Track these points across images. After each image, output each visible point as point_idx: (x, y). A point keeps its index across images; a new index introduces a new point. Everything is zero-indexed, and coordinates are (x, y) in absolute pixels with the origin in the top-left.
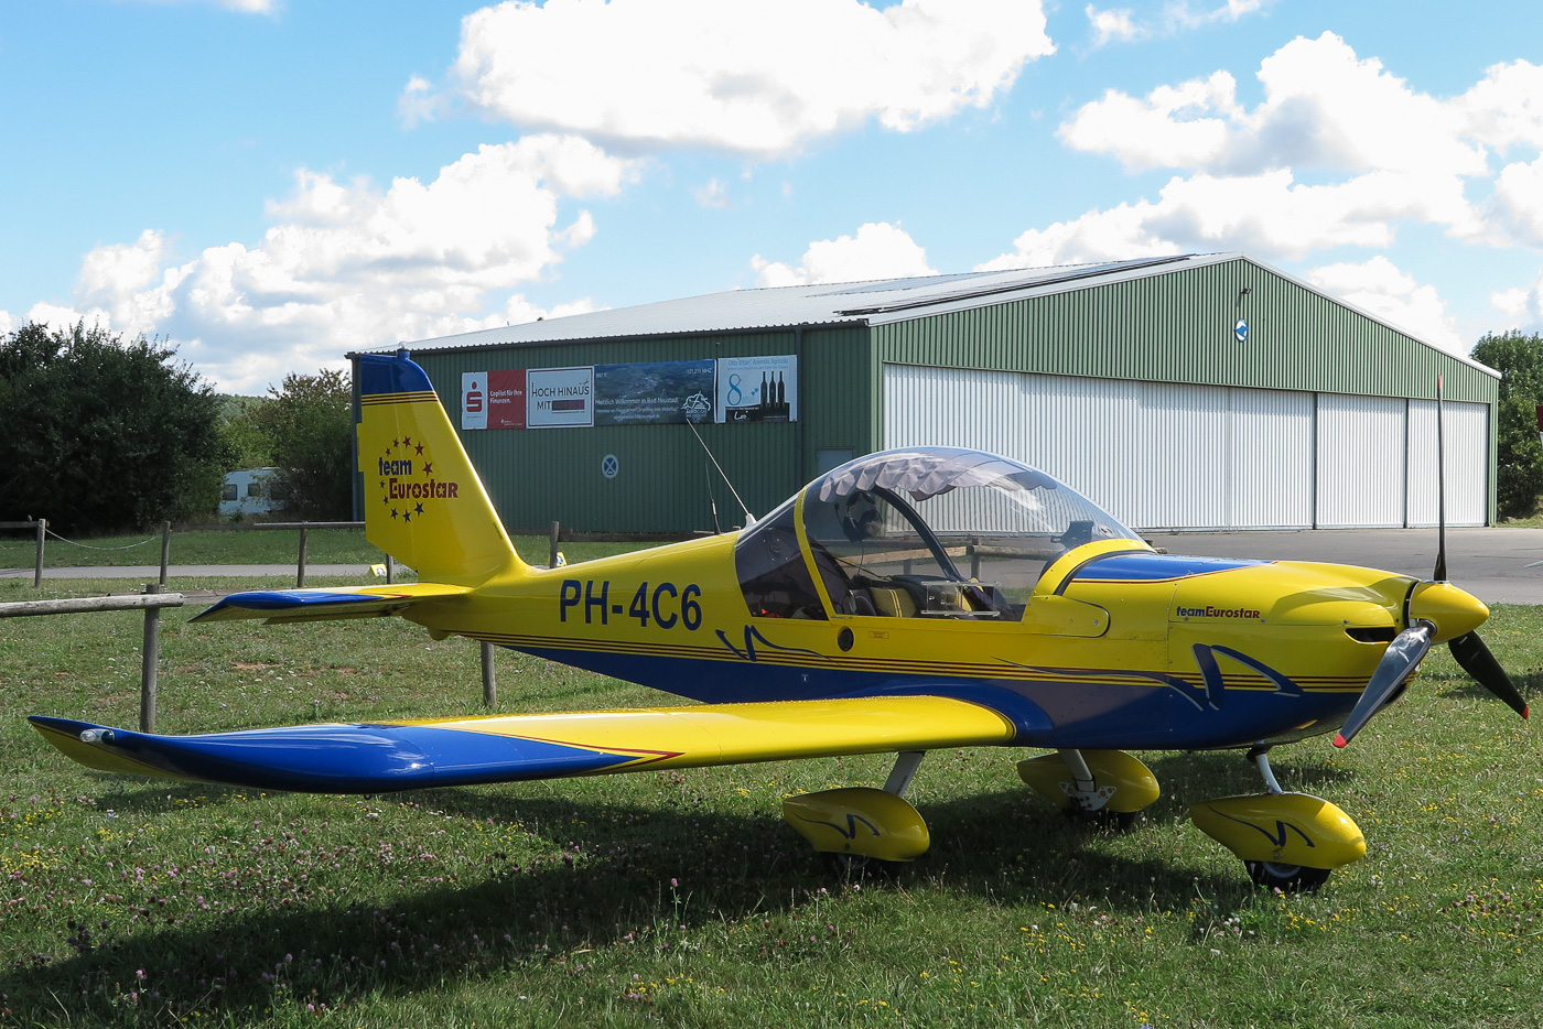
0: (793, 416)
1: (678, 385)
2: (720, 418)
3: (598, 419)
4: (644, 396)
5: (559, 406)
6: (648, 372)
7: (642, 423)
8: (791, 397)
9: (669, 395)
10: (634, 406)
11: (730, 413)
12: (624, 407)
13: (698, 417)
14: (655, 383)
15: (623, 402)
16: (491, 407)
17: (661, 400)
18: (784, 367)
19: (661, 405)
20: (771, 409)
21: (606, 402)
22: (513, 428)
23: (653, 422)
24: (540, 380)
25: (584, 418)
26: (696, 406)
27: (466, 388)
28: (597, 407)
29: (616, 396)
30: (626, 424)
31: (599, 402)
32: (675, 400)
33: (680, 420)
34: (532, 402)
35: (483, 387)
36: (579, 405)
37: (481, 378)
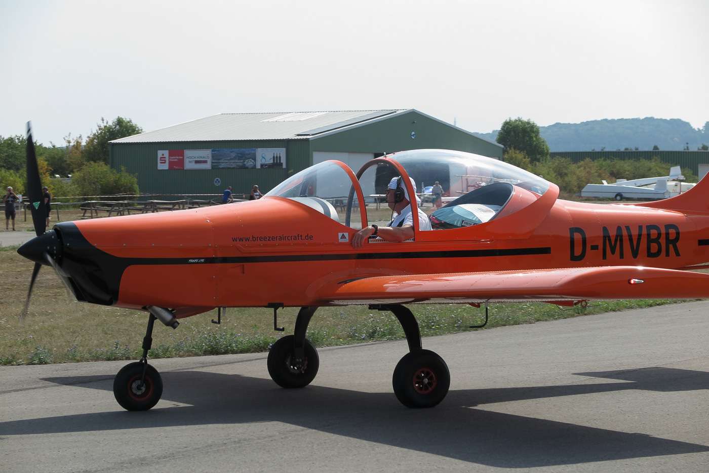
0: (284, 166)
1: (242, 156)
2: (258, 167)
3: (213, 167)
4: (231, 159)
5: (197, 162)
6: (232, 152)
7: (230, 168)
8: (283, 161)
9: (239, 159)
10: (227, 163)
11: (262, 166)
12: (223, 163)
13: (250, 167)
14: (234, 155)
15: (222, 161)
16: (170, 163)
17: (236, 161)
18: (282, 152)
19: (236, 163)
20: (276, 164)
21: (216, 161)
22: (179, 169)
23: (234, 168)
24: (188, 153)
25: (208, 166)
26: (249, 163)
27: (160, 156)
28: (212, 163)
29: (219, 159)
30: (223, 168)
31: (213, 161)
32: (242, 161)
33: (244, 167)
34: (186, 161)
35: (166, 156)
36: (205, 162)
37: (166, 153)
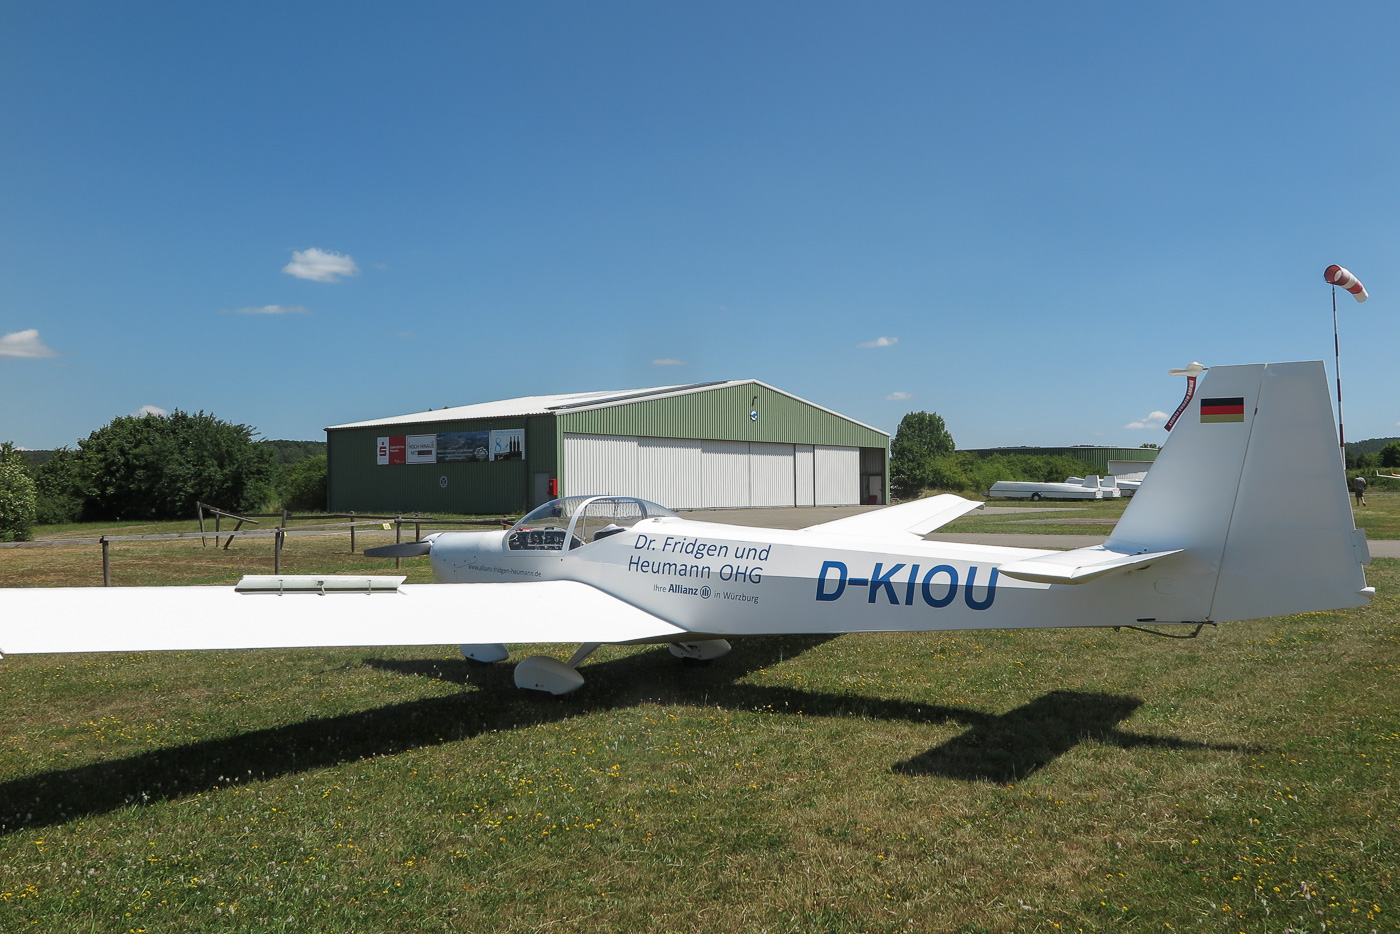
0: (523, 457)
1: (472, 443)
2: (492, 458)
3: (438, 459)
4: (459, 448)
5: (420, 453)
6: (460, 437)
7: (458, 461)
8: (522, 449)
9: (468, 448)
10: (454, 453)
11: (496, 456)
12: (449, 453)
13: (482, 458)
14: (463, 442)
15: (449, 451)
16: (390, 453)
17: (465, 450)
18: (519, 434)
19: (465, 453)
20: (513, 454)
21: (442, 451)
22: (401, 464)
23: (462, 461)
24: (411, 440)
25: (432, 459)
26: (480, 453)
27: (379, 445)
28: (438, 453)
29: (446, 448)
30: (450, 461)
31: (439, 451)
32: (472, 450)
33: (474, 459)
34: (409, 451)
35: (387, 445)
36: (430, 452)
37: (386, 440)
